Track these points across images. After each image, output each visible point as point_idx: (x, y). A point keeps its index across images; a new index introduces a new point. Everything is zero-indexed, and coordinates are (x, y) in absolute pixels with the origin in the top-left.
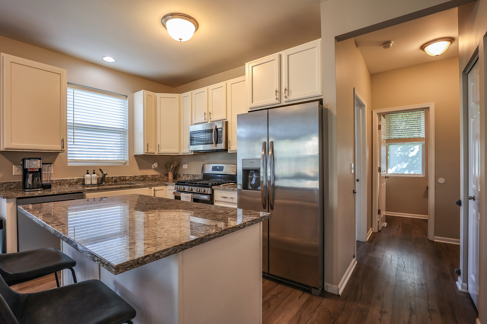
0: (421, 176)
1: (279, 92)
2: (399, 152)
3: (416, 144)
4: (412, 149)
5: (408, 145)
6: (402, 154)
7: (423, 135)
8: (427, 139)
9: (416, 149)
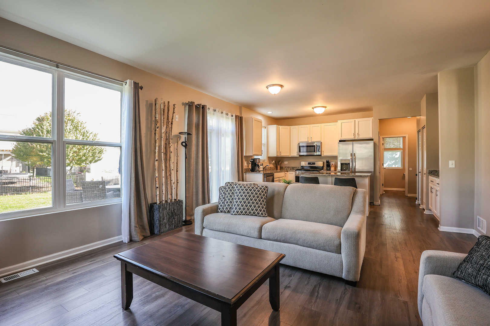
0: (401, 168)
1: (354, 134)
2: (389, 155)
3: (398, 152)
4: (397, 153)
5: (394, 152)
6: (391, 156)
7: (402, 147)
8: (404, 149)
9: (398, 154)
